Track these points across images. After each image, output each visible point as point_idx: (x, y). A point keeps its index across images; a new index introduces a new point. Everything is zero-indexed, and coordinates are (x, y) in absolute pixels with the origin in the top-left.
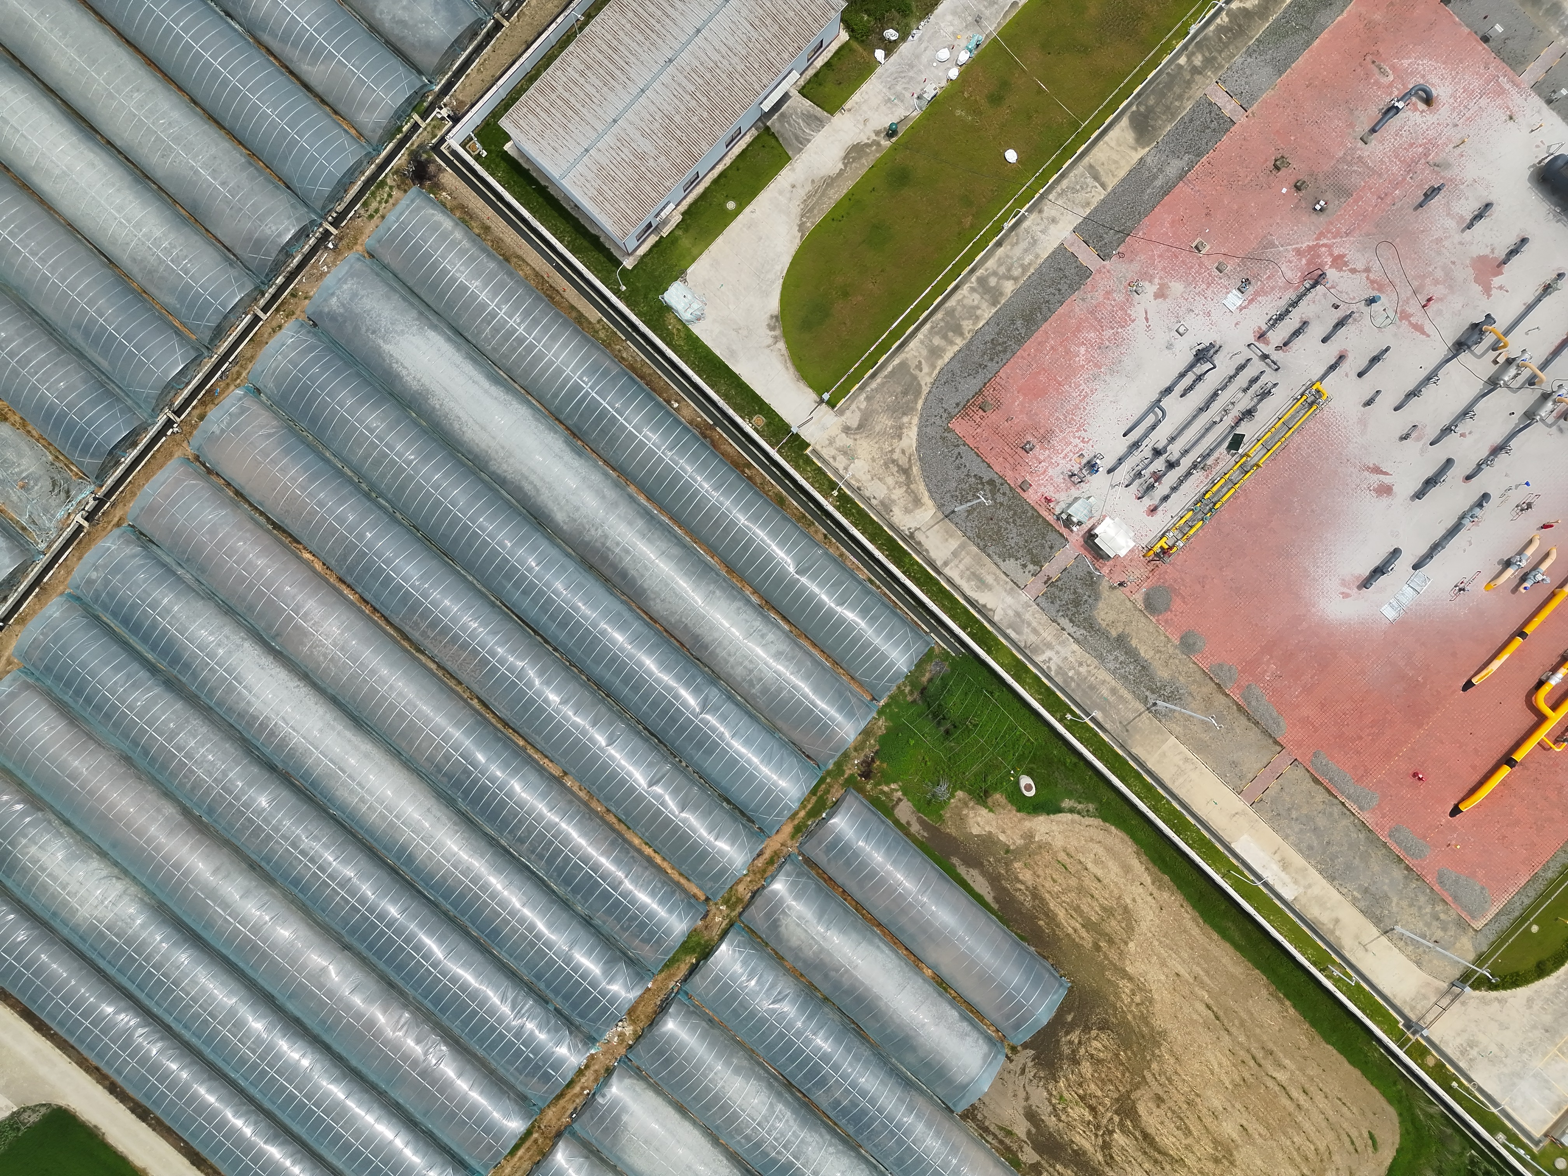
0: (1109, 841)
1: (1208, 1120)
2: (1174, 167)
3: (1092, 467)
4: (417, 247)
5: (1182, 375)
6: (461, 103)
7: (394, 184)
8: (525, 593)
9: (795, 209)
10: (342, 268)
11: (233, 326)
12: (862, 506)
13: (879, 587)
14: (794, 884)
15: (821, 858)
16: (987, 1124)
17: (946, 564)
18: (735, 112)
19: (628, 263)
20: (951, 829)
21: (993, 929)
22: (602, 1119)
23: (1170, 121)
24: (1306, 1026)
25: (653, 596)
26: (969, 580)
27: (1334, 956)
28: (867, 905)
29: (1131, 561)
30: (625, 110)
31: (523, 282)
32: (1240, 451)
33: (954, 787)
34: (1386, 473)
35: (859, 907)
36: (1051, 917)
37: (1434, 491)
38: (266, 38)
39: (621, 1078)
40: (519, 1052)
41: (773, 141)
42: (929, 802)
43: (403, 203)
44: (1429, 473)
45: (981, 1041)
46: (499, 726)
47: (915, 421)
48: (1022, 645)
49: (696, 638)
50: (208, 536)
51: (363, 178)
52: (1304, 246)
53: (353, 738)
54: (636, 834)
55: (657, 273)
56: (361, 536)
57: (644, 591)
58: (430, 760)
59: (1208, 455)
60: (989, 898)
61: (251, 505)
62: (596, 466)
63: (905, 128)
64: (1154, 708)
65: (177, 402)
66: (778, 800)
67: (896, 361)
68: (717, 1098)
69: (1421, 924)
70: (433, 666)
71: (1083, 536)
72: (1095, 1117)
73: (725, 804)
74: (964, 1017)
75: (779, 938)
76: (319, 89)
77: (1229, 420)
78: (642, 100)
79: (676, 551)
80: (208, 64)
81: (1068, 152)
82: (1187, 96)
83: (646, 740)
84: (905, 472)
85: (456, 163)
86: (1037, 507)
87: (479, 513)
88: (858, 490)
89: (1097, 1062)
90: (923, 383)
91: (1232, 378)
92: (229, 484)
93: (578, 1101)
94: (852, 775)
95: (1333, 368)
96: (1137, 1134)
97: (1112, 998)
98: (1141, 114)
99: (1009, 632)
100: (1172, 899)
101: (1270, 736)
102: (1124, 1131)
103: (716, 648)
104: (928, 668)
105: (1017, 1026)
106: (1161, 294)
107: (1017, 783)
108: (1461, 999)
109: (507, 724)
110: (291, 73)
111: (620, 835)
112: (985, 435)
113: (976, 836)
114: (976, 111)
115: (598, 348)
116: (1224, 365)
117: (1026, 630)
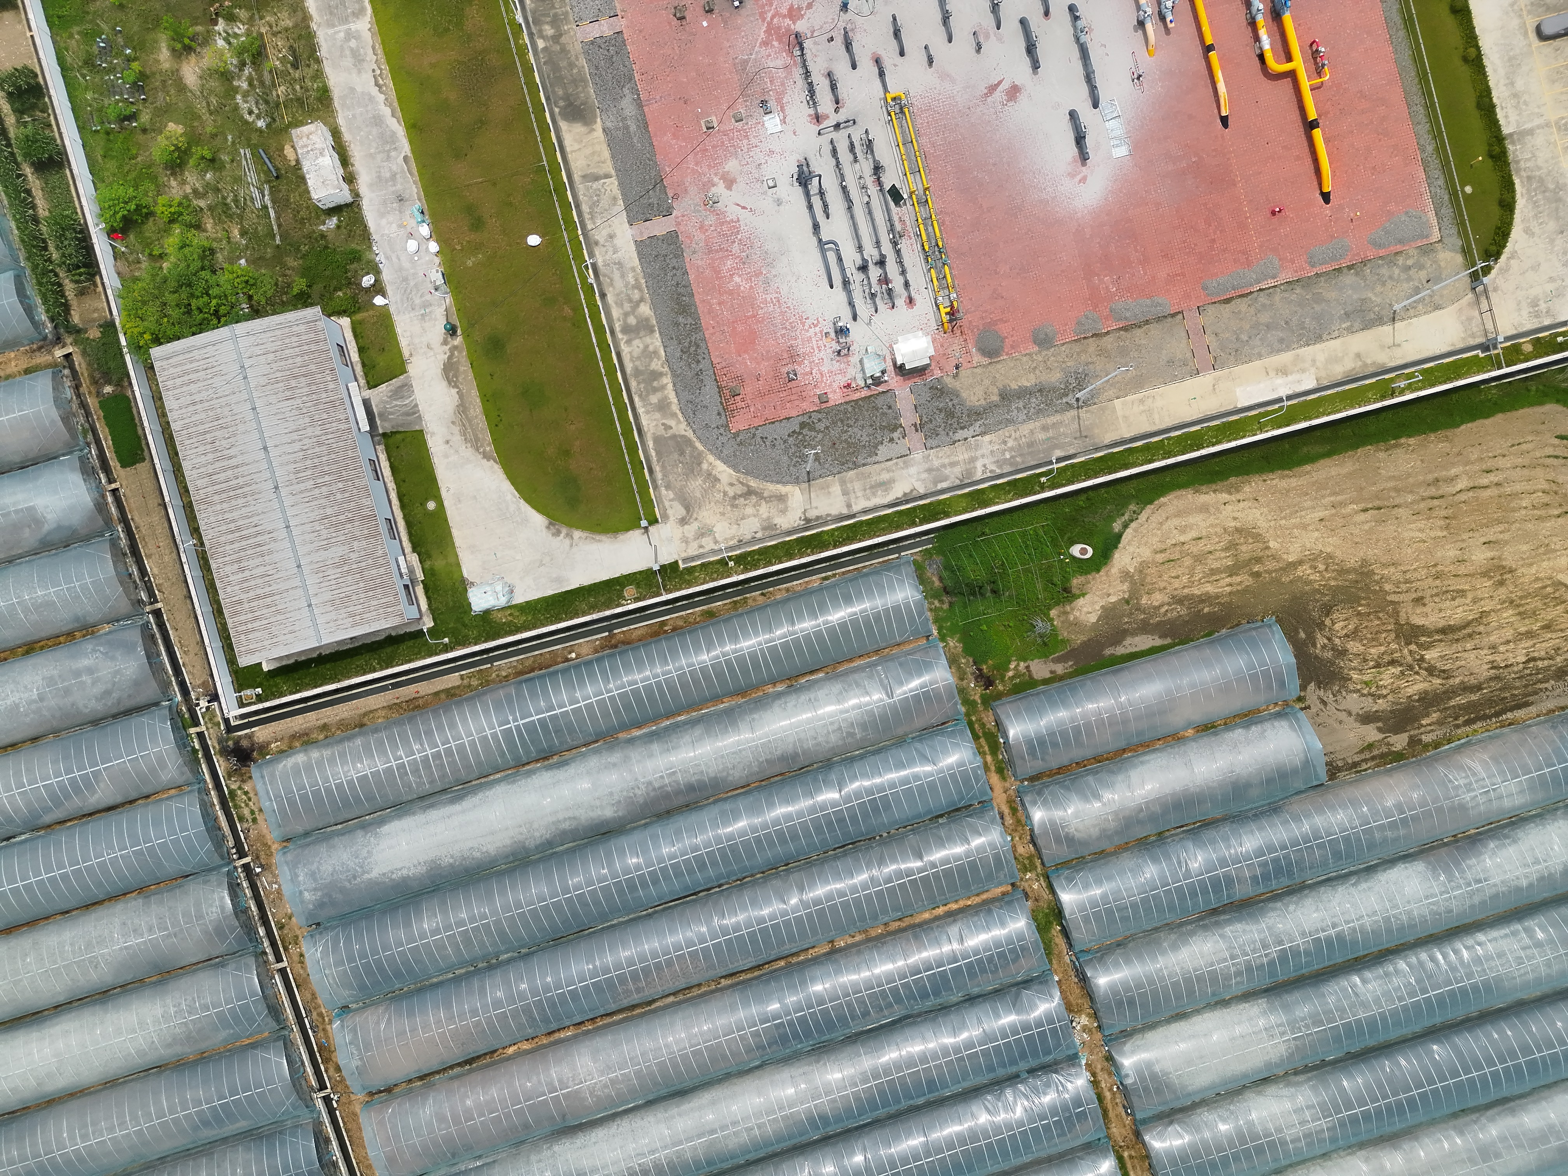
0: (1171, 509)
1: (1462, 570)
2: (627, 105)
3: (842, 332)
4: (304, 798)
5: (810, 207)
6: (204, 685)
7: (238, 783)
8: (655, 882)
9: (468, 452)
10: (284, 873)
11: (276, 995)
12: (757, 547)
13: (834, 575)
14: (1045, 803)
15: (1038, 765)
16: (1350, 761)
17: (849, 506)
18: (353, 458)
19: (428, 623)
20: (1079, 639)
21: (1187, 656)
22: (1146, 1089)
23: (586, 86)
24: (1432, 437)
25: (725, 774)
26: (874, 494)
27: (1386, 377)
28: (1100, 751)
29: (942, 346)
30: (295, 551)
31: (388, 725)
32: (905, 196)
33: (1045, 615)
34: (1000, 83)
35: (1098, 759)
36: (1206, 599)
37: (1040, 52)
38: (47, 819)
39: (1122, 1054)
40: (1046, 1128)
41: (398, 436)
42: (1045, 644)
43: (259, 787)
44: (1022, 45)
45: (1276, 724)
46: (756, 973)
47: (711, 458)
48: (958, 482)
49: (783, 758)
50: (443, 1126)
51: (217, 808)
52: (763, 35)
53: (692, 1105)
54: (921, 912)
55: (451, 604)
56: (522, 996)
57: (716, 778)
58: (749, 1050)
59: (892, 225)
60: (1158, 642)
61: (438, 1072)
62: (583, 755)
63: (455, 316)
64: (1080, 403)
65: (314, 1083)
66: (965, 775)
67: (650, 444)
68: (1188, 981)
69: (1405, 285)
70: (671, 999)
71: (897, 375)
72: (1401, 665)
73: (940, 821)
74: (1247, 726)
75: (1084, 843)
76: (119, 799)
77: (873, 190)
78: (295, 532)
79: (698, 731)
80: (41, 883)
81: (560, 189)
82: (573, 58)
83: (845, 854)
84: (750, 492)
85: (251, 721)
86: (848, 399)
87: (563, 880)
88: (741, 543)
89: (1354, 634)
90: (683, 433)
91: (838, 164)
92: (410, 1081)
93: (1118, 1101)
94: (982, 697)
95: (882, 74)
96: (1437, 637)
97: (1307, 588)
98: (566, 107)
99: (940, 486)
100: (1254, 485)
101: (1165, 317)
102: (1427, 647)
103: (801, 747)
104: (929, 574)
105: (1282, 684)
106: (730, 183)
107: (1074, 558)
108: (1490, 289)
109: (759, 966)
110: (90, 815)
111: (913, 927)
112: (759, 406)
113: (1098, 621)
114: (476, 247)
115: (484, 693)
116: (823, 166)
117: (947, 471)
